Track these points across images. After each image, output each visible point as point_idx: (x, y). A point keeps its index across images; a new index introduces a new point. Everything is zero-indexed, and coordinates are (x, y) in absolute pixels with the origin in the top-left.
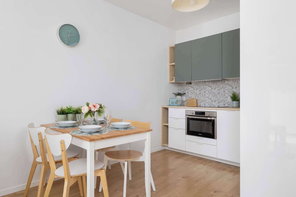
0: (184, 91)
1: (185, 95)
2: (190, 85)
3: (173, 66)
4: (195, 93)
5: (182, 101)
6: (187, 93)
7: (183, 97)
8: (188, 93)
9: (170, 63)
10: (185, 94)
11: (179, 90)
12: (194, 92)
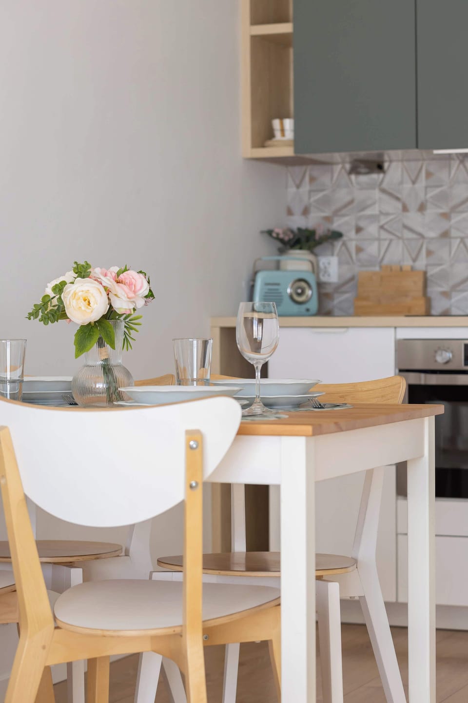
0: (328, 219)
1: (338, 244)
2: (376, 177)
3: (279, 42)
4: (408, 235)
5: (320, 285)
6: (350, 235)
7: (323, 261)
8: (359, 230)
9: (256, 20)
10: (337, 235)
11: (290, 212)
12: (405, 227)
